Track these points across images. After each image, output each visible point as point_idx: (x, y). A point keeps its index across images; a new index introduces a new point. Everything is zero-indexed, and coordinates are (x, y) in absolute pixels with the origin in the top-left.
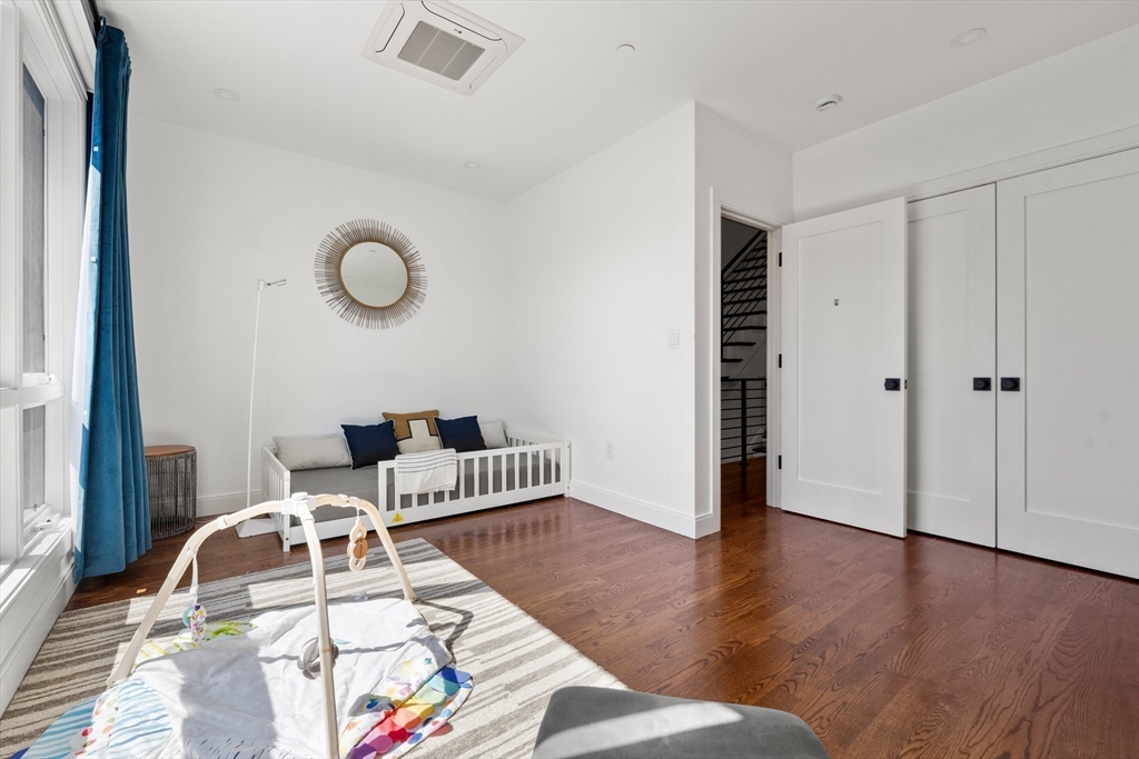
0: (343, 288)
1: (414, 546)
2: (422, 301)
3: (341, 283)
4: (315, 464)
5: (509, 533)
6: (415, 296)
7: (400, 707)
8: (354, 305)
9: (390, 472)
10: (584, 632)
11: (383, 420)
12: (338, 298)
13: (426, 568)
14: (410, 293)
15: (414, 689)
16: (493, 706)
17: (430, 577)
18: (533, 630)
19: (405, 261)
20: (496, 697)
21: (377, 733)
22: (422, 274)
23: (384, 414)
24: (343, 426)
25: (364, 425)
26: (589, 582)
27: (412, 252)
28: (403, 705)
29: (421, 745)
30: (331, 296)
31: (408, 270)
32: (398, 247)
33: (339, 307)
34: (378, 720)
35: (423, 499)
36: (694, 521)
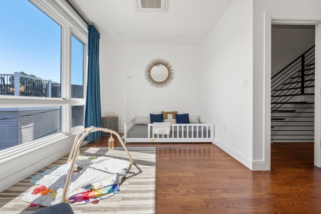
0: (151, 78)
1: (152, 149)
2: (173, 79)
3: (151, 76)
4: (142, 123)
5: (180, 151)
6: (171, 78)
7: (94, 191)
8: (154, 82)
9: (151, 127)
10: (166, 191)
11: (161, 113)
12: (150, 80)
13: (147, 155)
14: (169, 77)
15: (102, 187)
16: (114, 202)
17: (145, 158)
18: (151, 183)
19: (168, 68)
20: (117, 200)
21: (81, 195)
22: (173, 71)
23: (161, 112)
24: (150, 114)
25: (155, 114)
26: (188, 174)
27: (170, 65)
28: (95, 190)
29: (86, 204)
30: (148, 80)
31: (169, 71)
32: (166, 65)
33: (150, 83)
34: (84, 191)
35: (161, 136)
36: (252, 162)
